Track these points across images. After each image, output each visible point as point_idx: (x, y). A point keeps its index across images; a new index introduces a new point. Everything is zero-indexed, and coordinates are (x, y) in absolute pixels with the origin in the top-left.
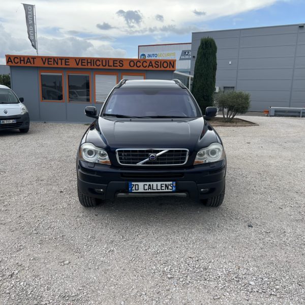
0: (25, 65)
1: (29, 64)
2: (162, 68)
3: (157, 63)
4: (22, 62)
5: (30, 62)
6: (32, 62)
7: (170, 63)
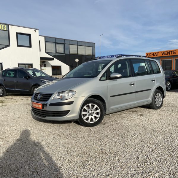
0: (154, 56)
1: (155, 56)
4: (153, 55)
5: (156, 55)
6: (157, 55)
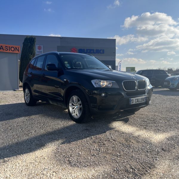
2: (11, 51)
3: (6, 47)
7: (16, 48)
